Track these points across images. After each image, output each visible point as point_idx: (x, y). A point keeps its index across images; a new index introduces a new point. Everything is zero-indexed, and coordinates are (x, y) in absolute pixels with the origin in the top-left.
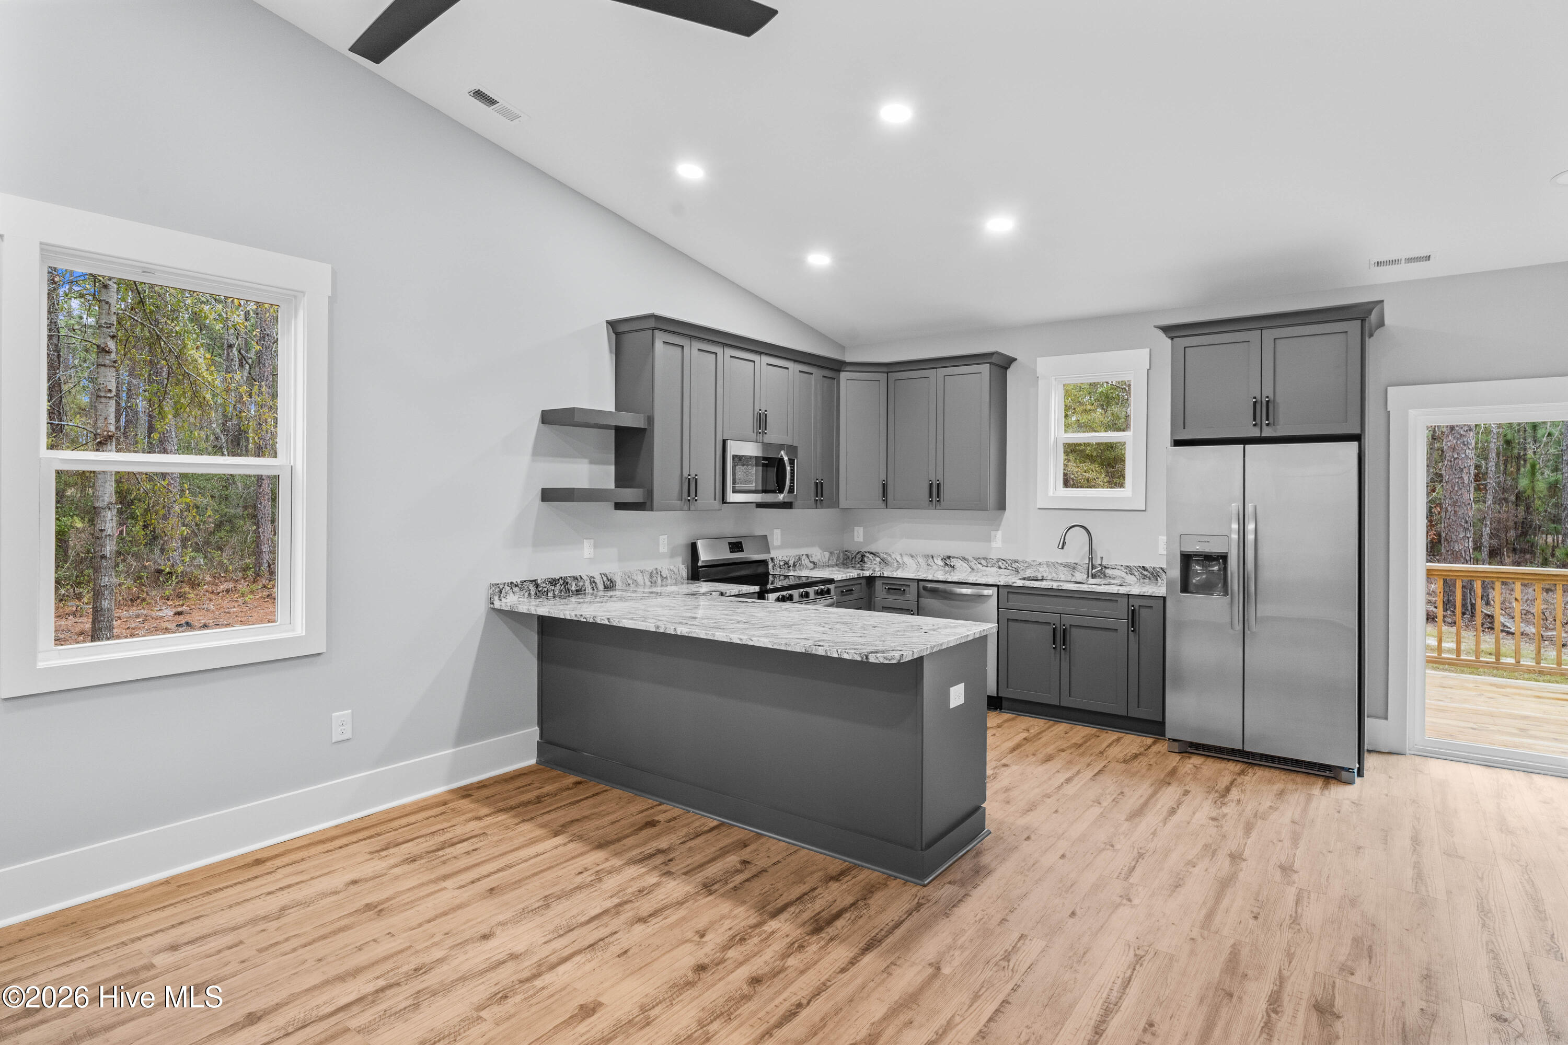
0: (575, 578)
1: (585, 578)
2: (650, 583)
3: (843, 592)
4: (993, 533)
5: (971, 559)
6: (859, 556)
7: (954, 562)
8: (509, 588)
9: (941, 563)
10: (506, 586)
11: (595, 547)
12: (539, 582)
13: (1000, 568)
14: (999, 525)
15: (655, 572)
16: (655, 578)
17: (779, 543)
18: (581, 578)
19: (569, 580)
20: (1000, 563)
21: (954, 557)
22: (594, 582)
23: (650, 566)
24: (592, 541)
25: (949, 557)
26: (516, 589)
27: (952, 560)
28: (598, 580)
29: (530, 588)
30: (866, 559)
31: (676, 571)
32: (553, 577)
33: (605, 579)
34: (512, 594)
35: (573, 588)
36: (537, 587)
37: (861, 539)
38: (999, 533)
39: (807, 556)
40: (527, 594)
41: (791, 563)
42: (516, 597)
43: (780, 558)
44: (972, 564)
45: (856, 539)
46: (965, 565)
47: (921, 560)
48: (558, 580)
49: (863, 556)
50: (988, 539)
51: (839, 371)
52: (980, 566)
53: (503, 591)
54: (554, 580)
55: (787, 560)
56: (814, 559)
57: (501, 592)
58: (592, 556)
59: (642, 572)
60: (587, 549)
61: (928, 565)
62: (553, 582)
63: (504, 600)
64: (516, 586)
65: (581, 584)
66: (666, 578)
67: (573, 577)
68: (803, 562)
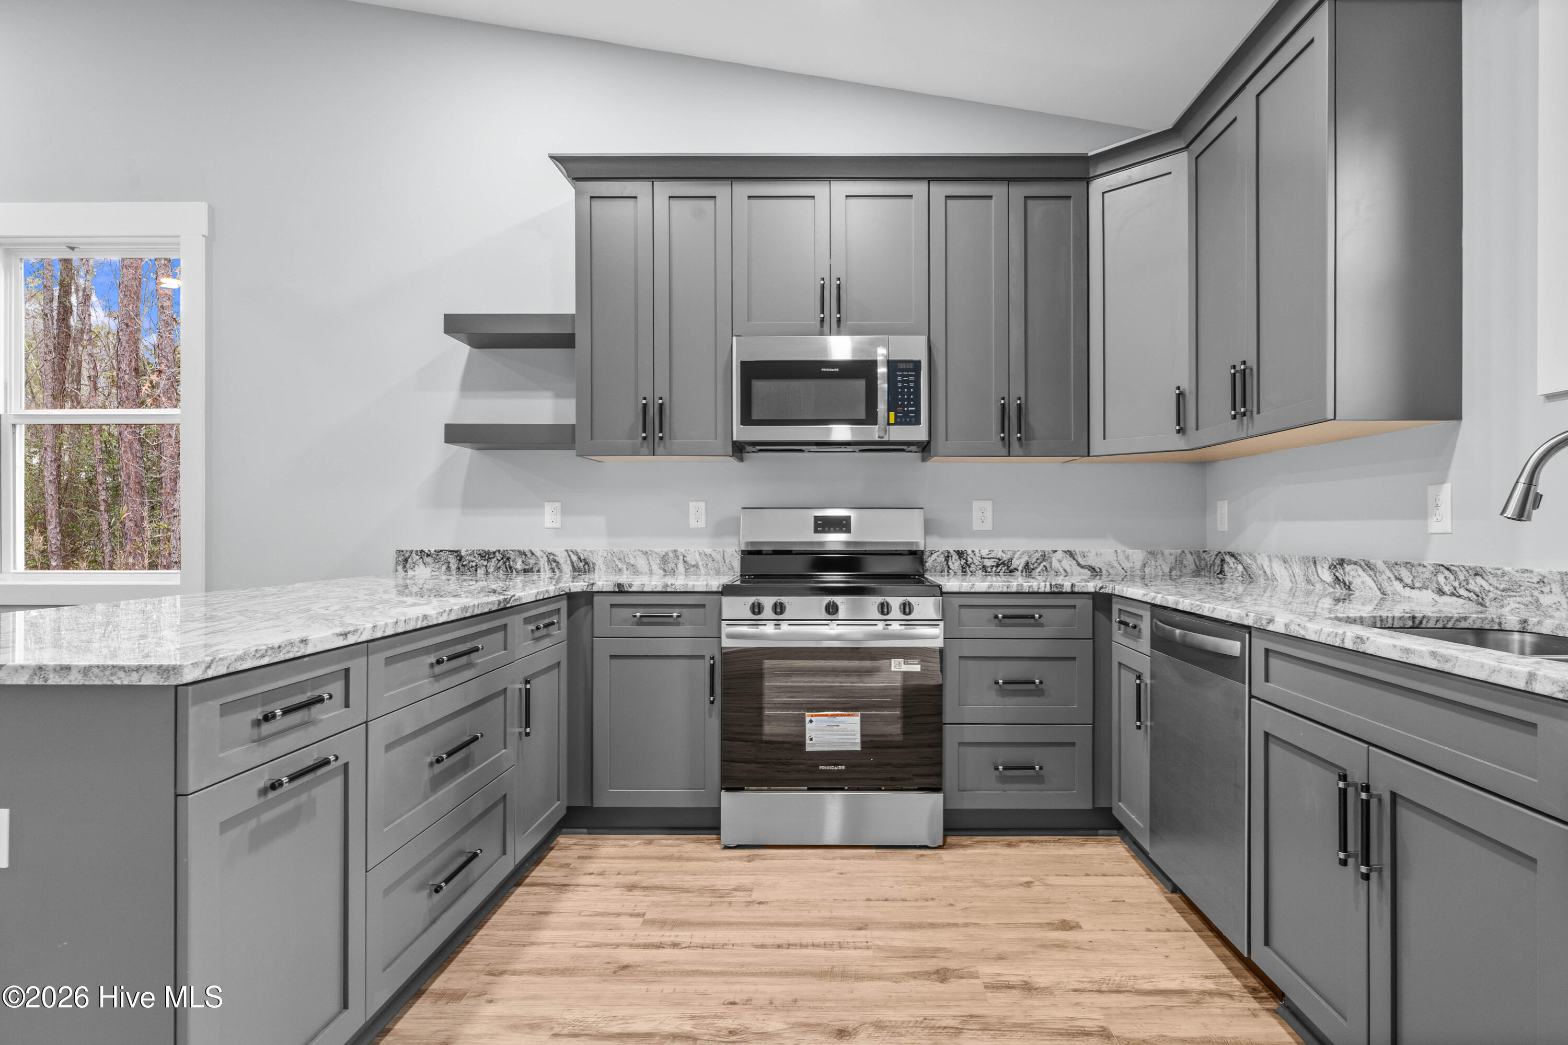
0: (522, 553)
1: (539, 554)
2: (661, 572)
3: (996, 617)
4: (1431, 490)
5: (1380, 566)
6: (1218, 562)
7: (1352, 574)
8: (418, 557)
9: (1327, 576)
10: (414, 555)
11: (564, 512)
12: (463, 553)
13: (1441, 592)
14: (1446, 468)
15: (671, 555)
16: (672, 565)
17: (988, 526)
18: (533, 554)
19: (512, 555)
20: (1441, 578)
21: (1350, 562)
22: (555, 561)
23: (662, 546)
24: (558, 505)
25: (1342, 562)
26: (429, 560)
27: (1348, 568)
28: (562, 558)
29: (449, 560)
30: (1226, 568)
31: (718, 557)
32: (486, 549)
33: (574, 558)
34: (422, 566)
35: (519, 565)
36: (460, 560)
37: (1225, 528)
38: (1447, 488)
39: (1071, 554)
40: (444, 567)
41: (1018, 563)
42: (429, 570)
43: (984, 553)
44: (1383, 579)
45: (1220, 528)
46: (1369, 582)
47: (1297, 569)
48: (494, 553)
49: (1223, 560)
50: (1422, 511)
51: (1088, 180)
52: (1398, 586)
53: (410, 560)
54: (488, 553)
55: (1005, 558)
56: (1091, 561)
57: (406, 561)
58: (558, 525)
59: (646, 553)
60: (550, 516)
61: (1309, 581)
62: (486, 556)
63: (410, 573)
64: (428, 555)
65: (532, 561)
66: (696, 566)
67: (519, 551)
68: (1055, 564)
